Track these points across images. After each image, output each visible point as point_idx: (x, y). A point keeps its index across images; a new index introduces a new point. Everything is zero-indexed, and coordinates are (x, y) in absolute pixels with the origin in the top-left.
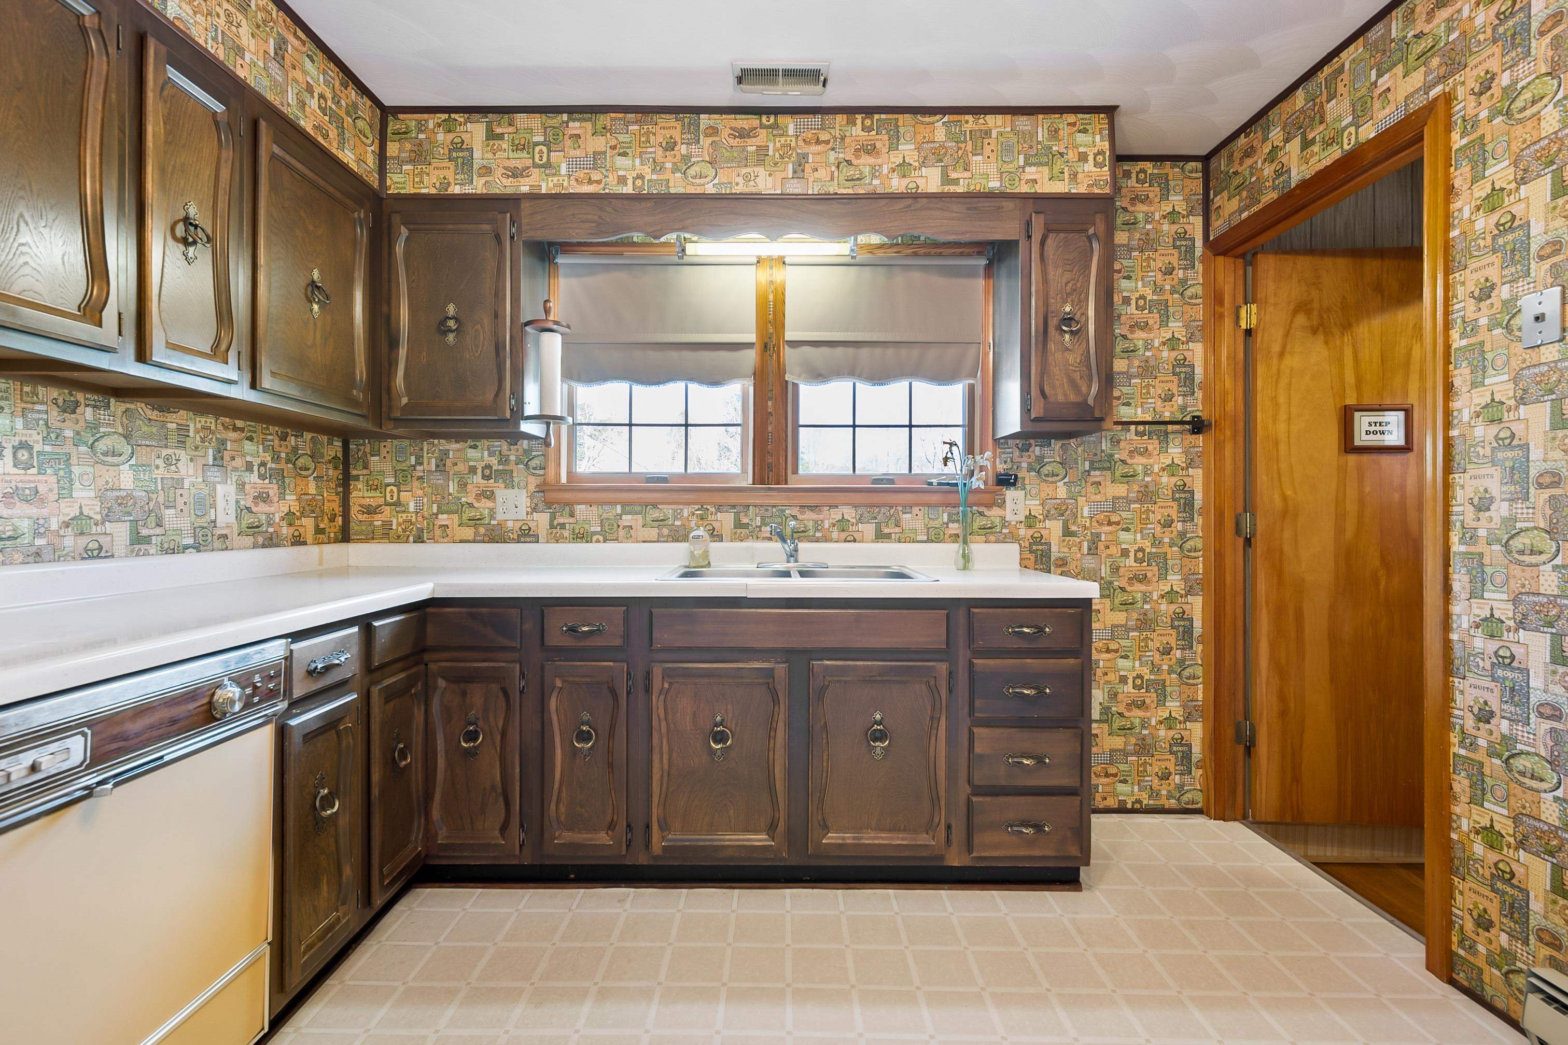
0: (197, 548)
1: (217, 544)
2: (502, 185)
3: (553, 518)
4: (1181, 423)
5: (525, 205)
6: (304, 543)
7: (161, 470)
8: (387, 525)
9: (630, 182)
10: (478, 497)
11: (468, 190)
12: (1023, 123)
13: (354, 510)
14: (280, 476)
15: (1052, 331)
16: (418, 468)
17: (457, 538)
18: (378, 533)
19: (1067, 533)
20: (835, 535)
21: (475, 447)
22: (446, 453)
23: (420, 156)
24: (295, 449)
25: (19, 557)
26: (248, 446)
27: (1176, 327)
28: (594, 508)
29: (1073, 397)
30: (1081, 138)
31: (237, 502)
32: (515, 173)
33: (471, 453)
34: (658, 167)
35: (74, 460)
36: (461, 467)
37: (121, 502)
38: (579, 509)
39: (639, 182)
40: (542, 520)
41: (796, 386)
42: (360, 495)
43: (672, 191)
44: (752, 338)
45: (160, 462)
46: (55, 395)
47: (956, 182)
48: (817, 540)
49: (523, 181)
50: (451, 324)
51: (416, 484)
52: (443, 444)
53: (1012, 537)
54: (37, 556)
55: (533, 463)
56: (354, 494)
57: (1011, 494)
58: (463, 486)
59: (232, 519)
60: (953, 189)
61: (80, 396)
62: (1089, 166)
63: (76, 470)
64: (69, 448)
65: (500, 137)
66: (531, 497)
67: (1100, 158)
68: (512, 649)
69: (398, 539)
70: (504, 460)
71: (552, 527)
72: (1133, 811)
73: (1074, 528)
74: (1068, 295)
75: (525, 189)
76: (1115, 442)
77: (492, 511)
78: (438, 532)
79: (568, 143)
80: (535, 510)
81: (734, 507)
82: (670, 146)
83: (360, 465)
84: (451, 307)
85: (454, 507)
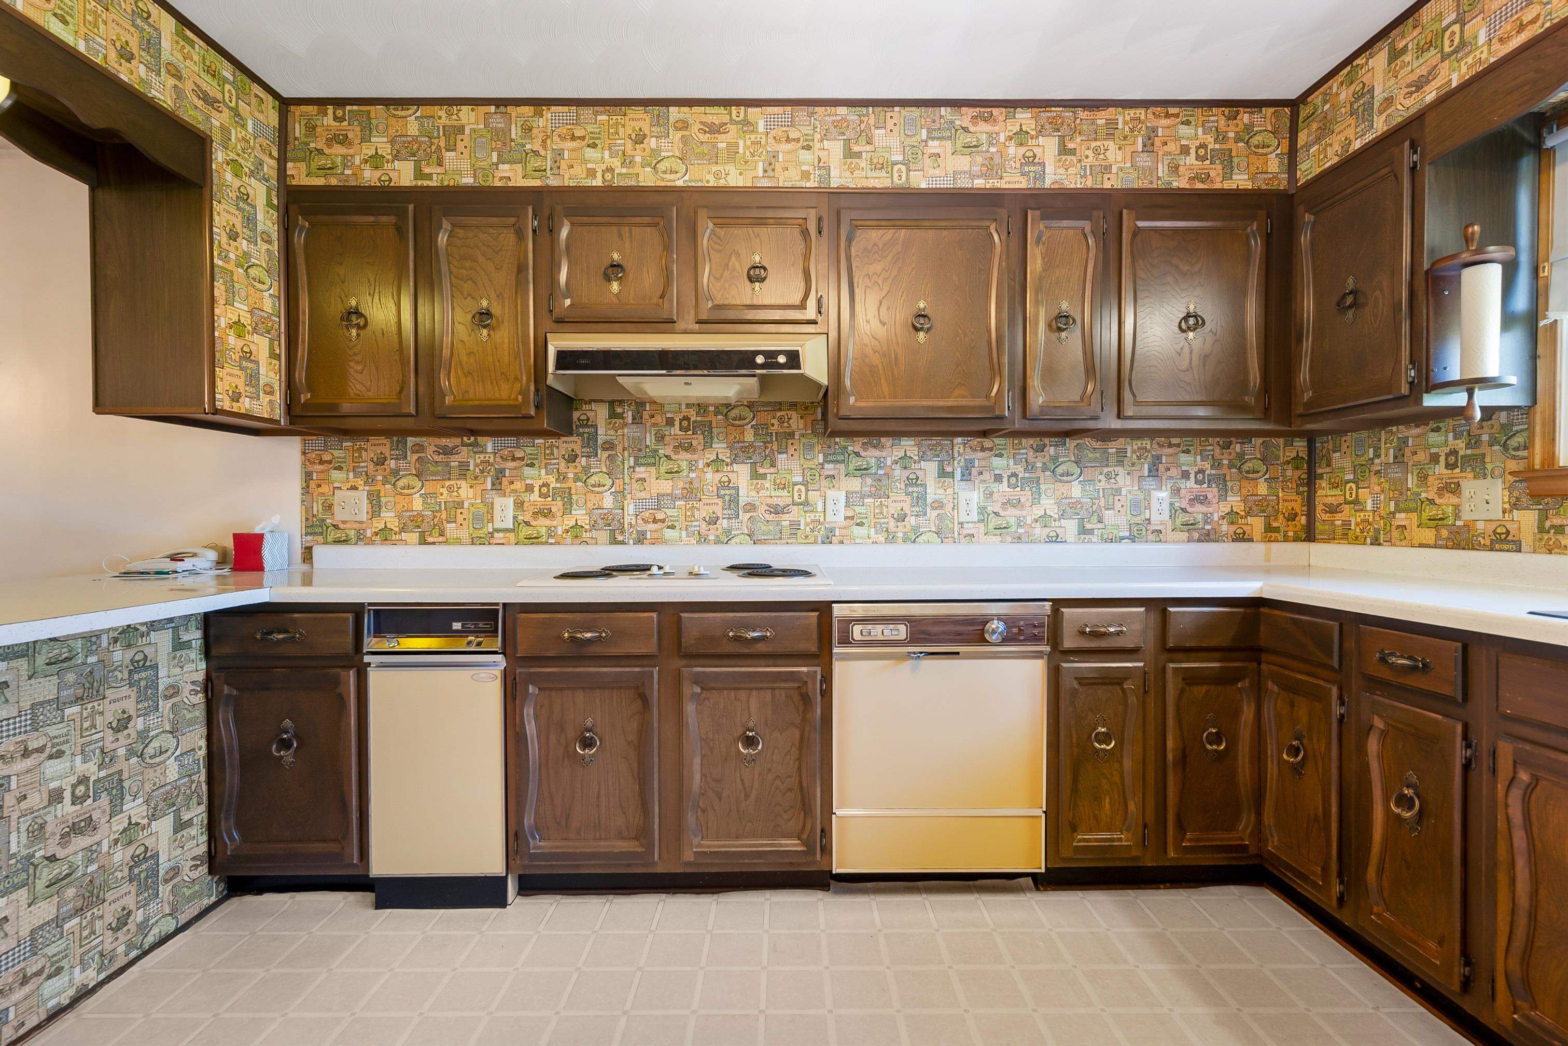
0: (1133, 539)
1: (1151, 537)
2: (1404, 109)
3: (1544, 516)
5: (1430, 117)
6: (1251, 540)
7: (1103, 483)
8: (1346, 524)
10: (1441, 491)
11: (1367, 138)
13: (1319, 508)
14: (1221, 481)
16: (1377, 461)
17: (1415, 542)
18: (1339, 532)
21: (1437, 430)
22: (1405, 441)
23: (1325, 131)
24: (1241, 456)
25: (1009, 539)
26: (1184, 458)
31: (1171, 504)
32: (1419, 85)
33: (1434, 438)
35: (1042, 481)
36: (1421, 456)
37: (1072, 506)
40: (1527, 520)
42: (1325, 494)
45: (1102, 477)
46: (1032, 442)
49: (1428, 87)
50: (1349, 299)
51: (1374, 479)
52: (1402, 431)
54: (1019, 539)
55: (1513, 442)
56: (1320, 493)
58: (1423, 478)
59: (1166, 516)
61: (1046, 441)
63: (1043, 487)
64: (1039, 473)
65: (1404, 50)
66: (1510, 489)
68: (1331, 668)
69: (1356, 541)
70: (1474, 442)
71: (1541, 529)
75: (1431, 97)
77: (1457, 507)
78: (1395, 534)
80: (1515, 506)
83: (1324, 463)
84: (1351, 280)
85: (1412, 505)
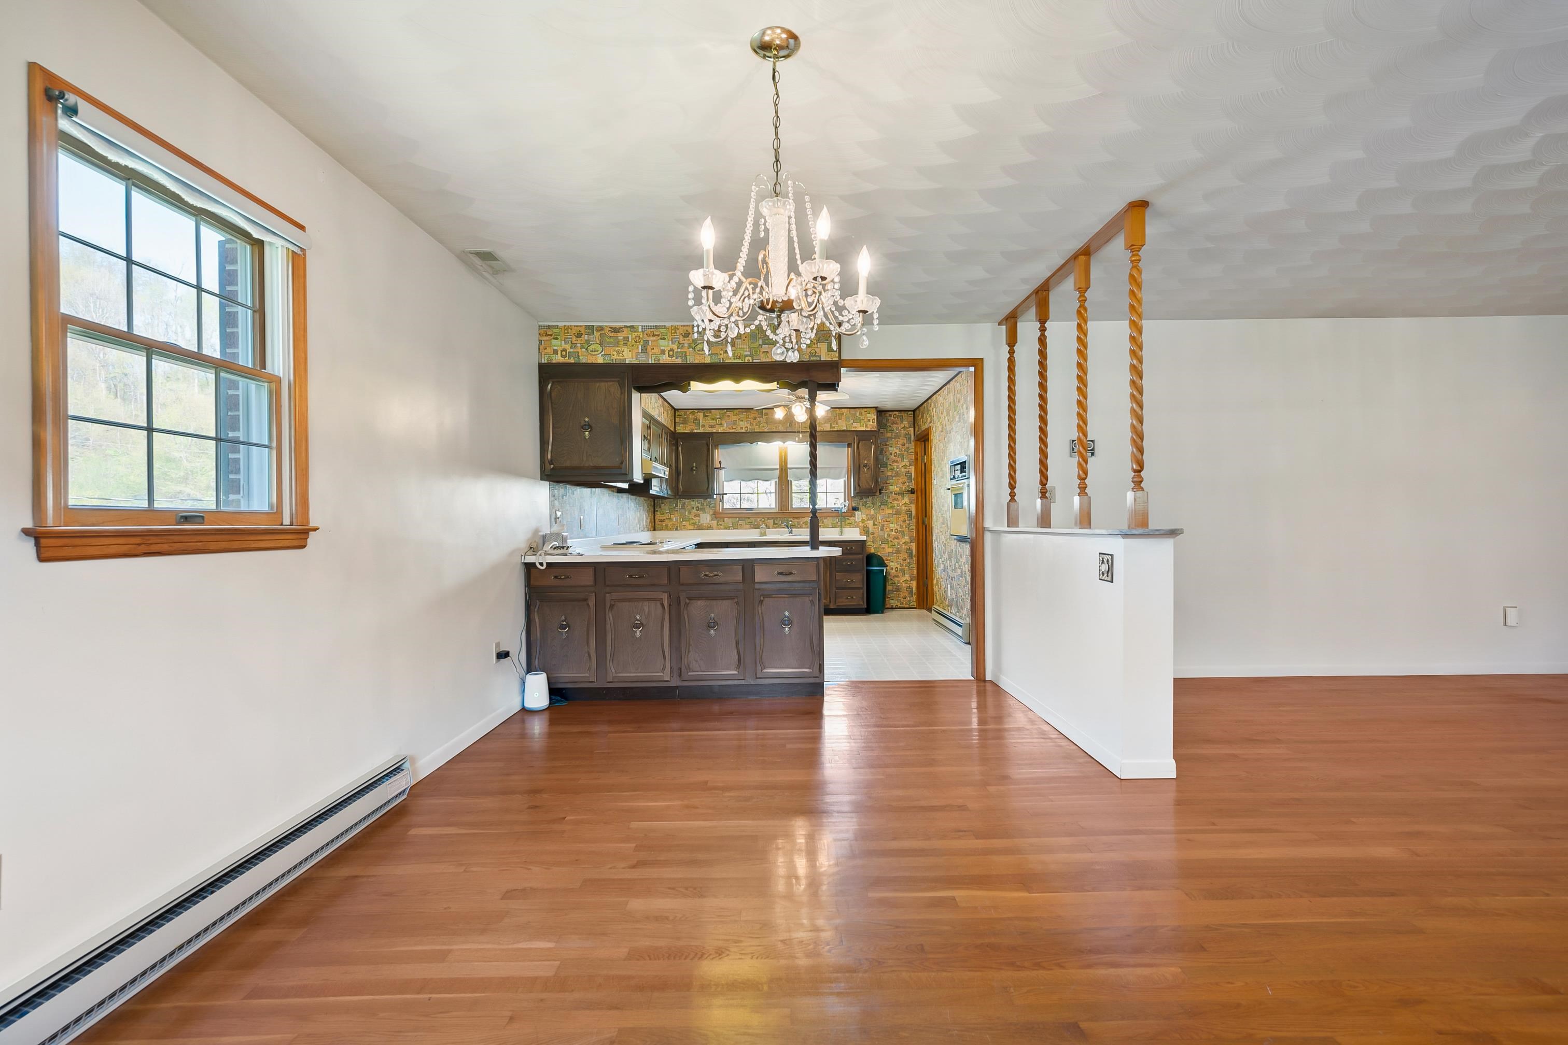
2: (708, 430)
3: (718, 522)
4: (908, 491)
5: (714, 435)
8: (667, 525)
9: (744, 428)
11: (699, 431)
12: (852, 411)
13: (656, 521)
15: (861, 468)
16: (677, 508)
17: (688, 529)
18: (664, 527)
19: (874, 524)
20: (804, 526)
21: (694, 501)
22: (685, 503)
23: (685, 422)
27: (906, 462)
28: (730, 519)
29: (868, 486)
30: (868, 415)
32: (712, 426)
33: (692, 503)
34: (752, 424)
36: (689, 507)
38: (726, 519)
39: (746, 429)
40: (715, 522)
41: (791, 481)
42: (659, 516)
43: (756, 431)
44: (778, 467)
47: (834, 427)
48: (799, 528)
49: (714, 428)
50: (694, 468)
51: (676, 512)
52: (684, 500)
53: (857, 526)
55: (711, 506)
57: (857, 513)
58: (690, 513)
60: (833, 429)
62: (871, 423)
65: (707, 416)
66: (711, 516)
67: (874, 421)
69: (670, 529)
70: (702, 505)
72: (895, 608)
73: (876, 523)
74: (866, 458)
75: (714, 431)
76: (888, 497)
79: (726, 418)
80: (712, 520)
81: (773, 518)
82: (755, 419)
83: (658, 507)
84: (694, 464)
85: (687, 520)
